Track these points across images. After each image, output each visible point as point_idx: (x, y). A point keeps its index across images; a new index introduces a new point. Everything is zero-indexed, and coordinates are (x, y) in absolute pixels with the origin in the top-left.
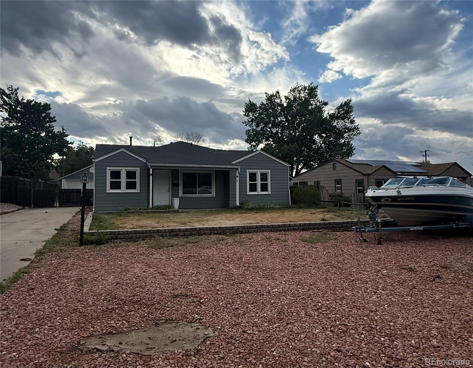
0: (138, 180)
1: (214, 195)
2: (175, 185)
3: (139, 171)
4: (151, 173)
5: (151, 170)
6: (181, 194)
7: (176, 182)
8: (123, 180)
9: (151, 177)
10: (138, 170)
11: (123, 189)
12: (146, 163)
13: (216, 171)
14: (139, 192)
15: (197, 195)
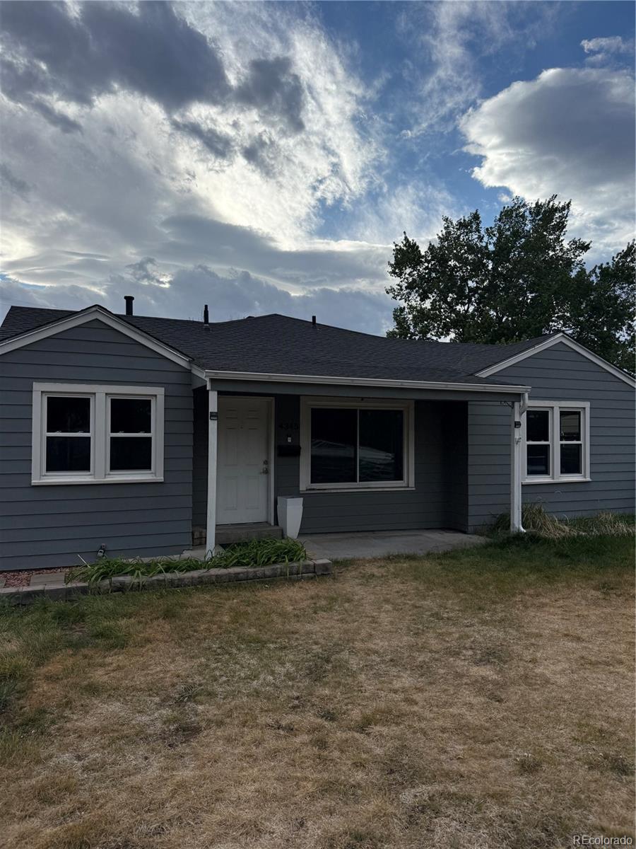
0: (157, 433)
1: (412, 483)
2: (287, 453)
3: (161, 399)
4: (213, 406)
5: (213, 398)
6: (305, 481)
7: (289, 441)
8: (100, 433)
9: (213, 426)
10: (157, 395)
11: (100, 471)
12: (190, 372)
13: (418, 402)
14: (161, 478)
15: (358, 486)
